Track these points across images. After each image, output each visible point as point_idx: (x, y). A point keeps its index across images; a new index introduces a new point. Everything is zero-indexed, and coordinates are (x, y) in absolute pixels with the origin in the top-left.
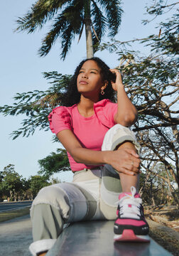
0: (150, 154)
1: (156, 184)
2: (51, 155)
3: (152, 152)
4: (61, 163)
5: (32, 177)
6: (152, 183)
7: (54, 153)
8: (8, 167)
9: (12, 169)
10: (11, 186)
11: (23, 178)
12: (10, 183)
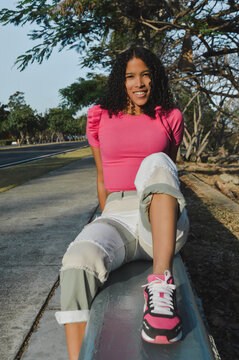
0: (226, 86)
1: (230, 126)
2: (79, 82)
3: (229, 82)
4: (92, 95)
5: (51, 110)
6: (224, 125)
7: (83, 79)
8: (16, 95)
9: (20, 98)
10: (21, 125)
11: (39, 113)
12: (20, 121)
